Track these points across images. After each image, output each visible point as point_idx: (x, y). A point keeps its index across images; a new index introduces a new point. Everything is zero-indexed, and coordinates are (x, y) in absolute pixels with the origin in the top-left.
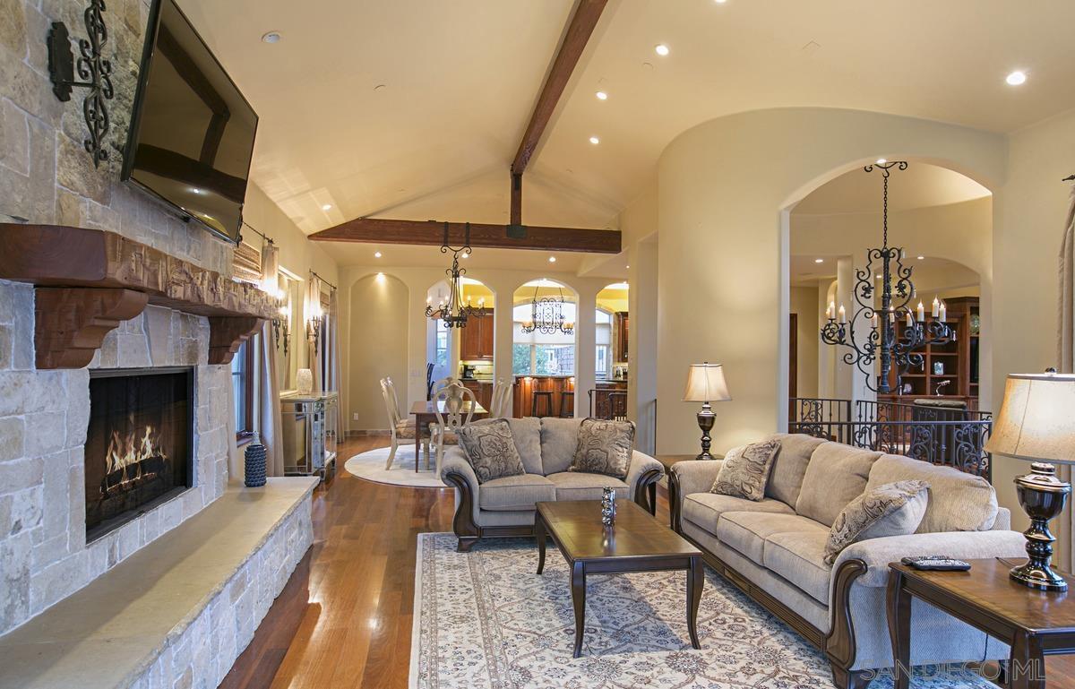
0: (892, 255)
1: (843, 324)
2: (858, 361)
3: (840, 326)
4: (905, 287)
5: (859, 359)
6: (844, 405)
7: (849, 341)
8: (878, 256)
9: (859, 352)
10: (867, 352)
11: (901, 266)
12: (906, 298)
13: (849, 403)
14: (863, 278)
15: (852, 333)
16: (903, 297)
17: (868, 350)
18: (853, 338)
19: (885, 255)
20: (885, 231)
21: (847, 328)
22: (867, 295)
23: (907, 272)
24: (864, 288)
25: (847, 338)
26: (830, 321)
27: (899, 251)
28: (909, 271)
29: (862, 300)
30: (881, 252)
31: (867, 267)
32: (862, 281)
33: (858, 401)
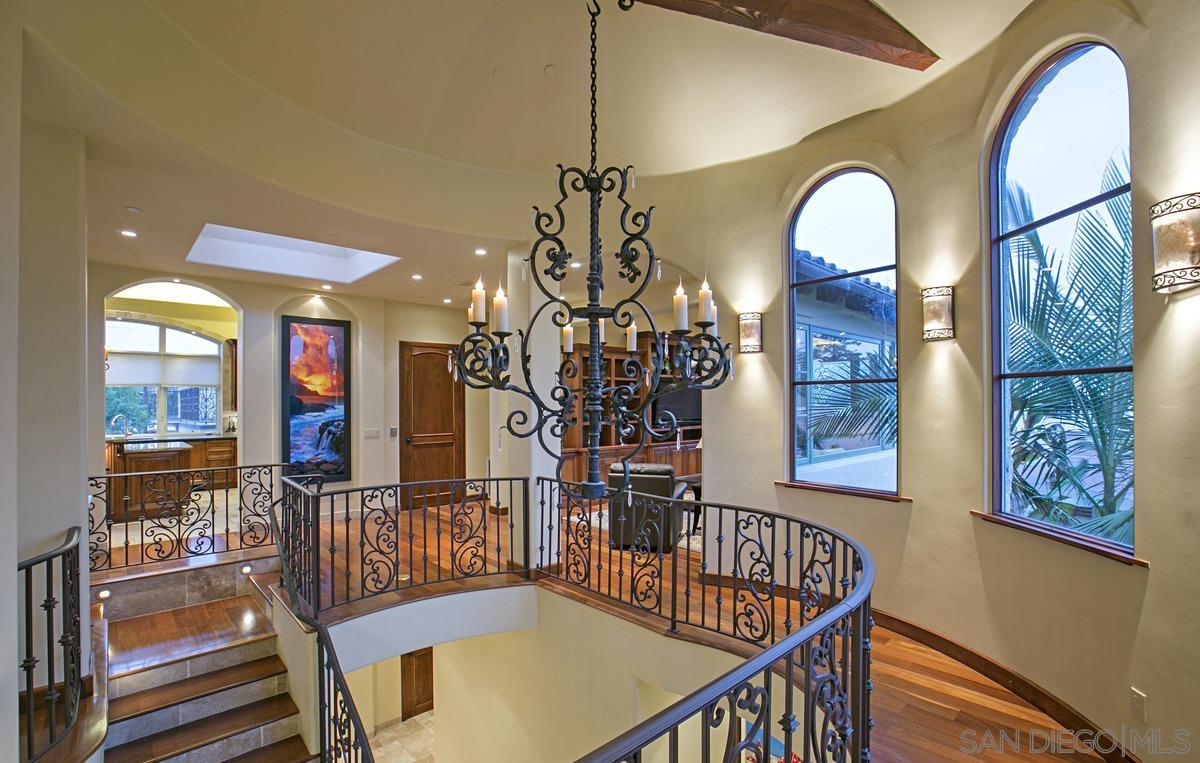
0: (606, 184)
1: (502, 335)
2: (539, 427)
3: (497, 340)
4: (634, 258)
5: (542, 422)
6: (518, 486)
7: (518, 379)
8: (580, 184)
9: (540, 405)
10: (558, 407)
11: (628, 207)
12: (640, 280)
13: (526, 481)
14: (550, 230)
15: (526, 359)
16: (632, 280)
17: (562, 401)
18: (527, 373)
19: (594, 185)
20: (594, 132)
21: (513, 344)
22: (558, 272)
23: (641, 220)
24: (551, 255)
25: (513, 371)
26: (473, 330)
27: (623, 174)
28: (647, 218)
29: (547, 281)
30: (586, 179)
31: (557, 207)
32: (546, 236)
33: (539, 479)
